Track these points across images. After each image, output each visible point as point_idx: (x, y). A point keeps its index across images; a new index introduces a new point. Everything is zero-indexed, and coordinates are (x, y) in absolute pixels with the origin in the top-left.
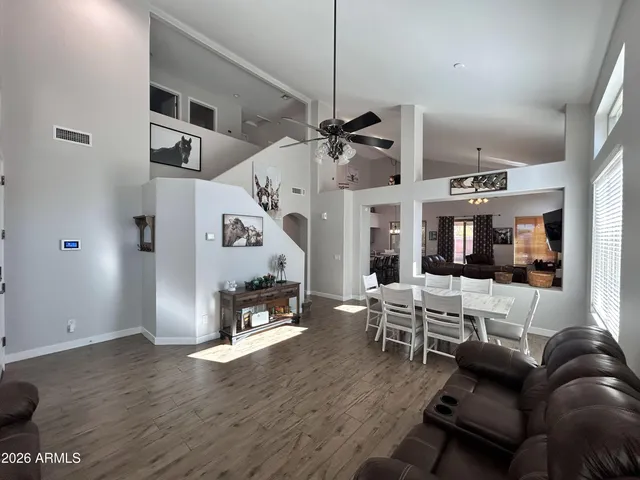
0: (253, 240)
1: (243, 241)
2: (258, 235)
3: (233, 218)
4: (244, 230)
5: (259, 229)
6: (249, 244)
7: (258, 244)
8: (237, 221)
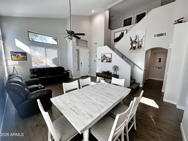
0: (108, 61)
1: (105, 61)
2: (110, 59)
3: (103, 55)
4: (106, 57)
5: (110, 57)
6: (107, 62)
7: (110, 62)
8: (104, 55)
